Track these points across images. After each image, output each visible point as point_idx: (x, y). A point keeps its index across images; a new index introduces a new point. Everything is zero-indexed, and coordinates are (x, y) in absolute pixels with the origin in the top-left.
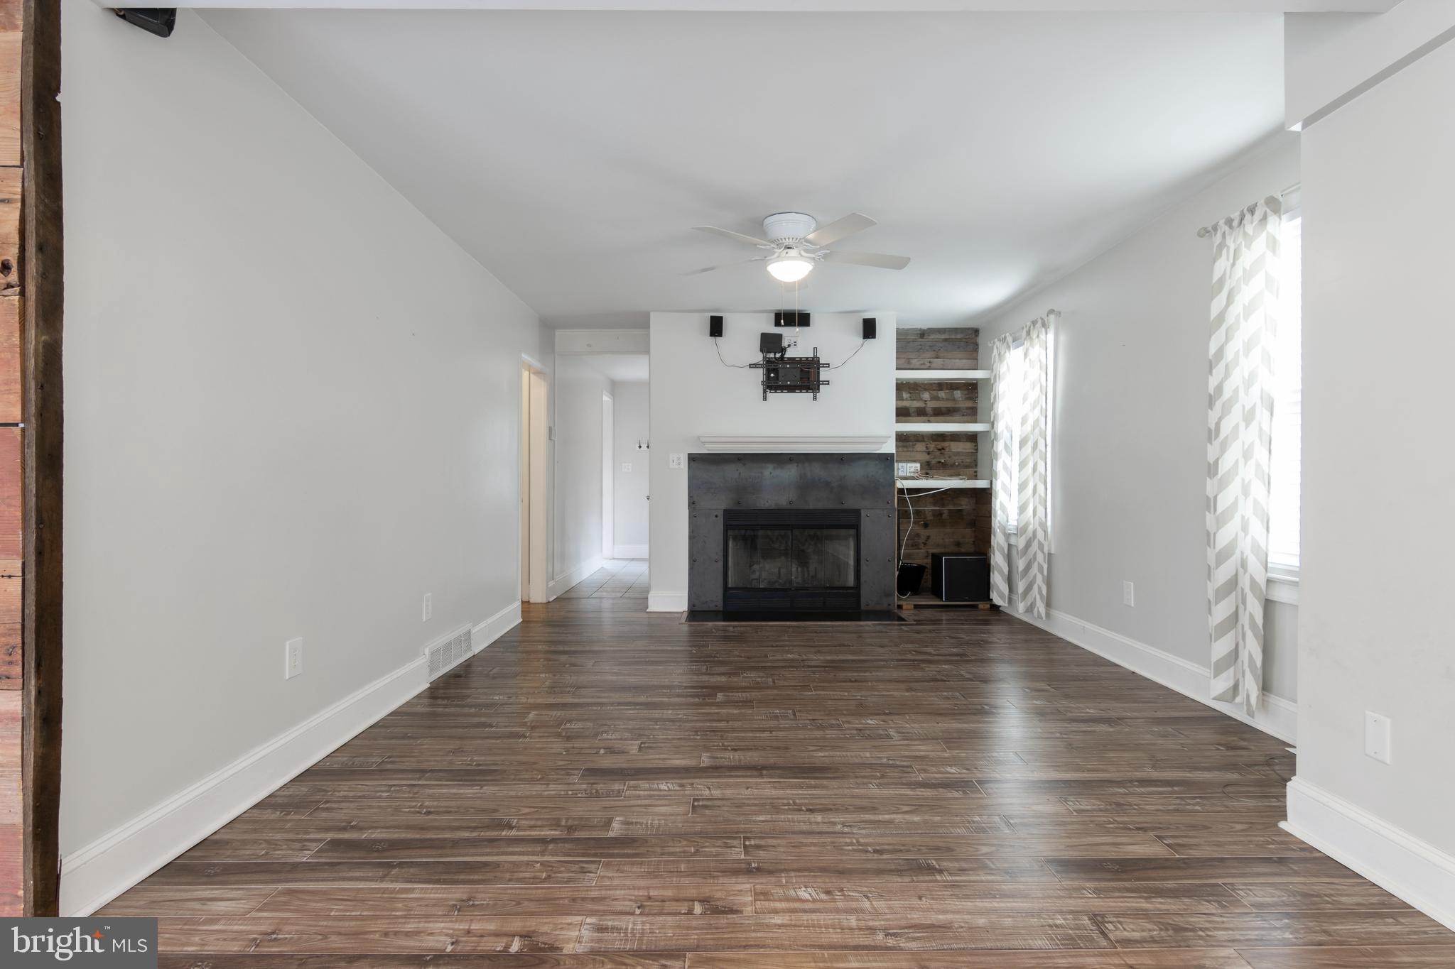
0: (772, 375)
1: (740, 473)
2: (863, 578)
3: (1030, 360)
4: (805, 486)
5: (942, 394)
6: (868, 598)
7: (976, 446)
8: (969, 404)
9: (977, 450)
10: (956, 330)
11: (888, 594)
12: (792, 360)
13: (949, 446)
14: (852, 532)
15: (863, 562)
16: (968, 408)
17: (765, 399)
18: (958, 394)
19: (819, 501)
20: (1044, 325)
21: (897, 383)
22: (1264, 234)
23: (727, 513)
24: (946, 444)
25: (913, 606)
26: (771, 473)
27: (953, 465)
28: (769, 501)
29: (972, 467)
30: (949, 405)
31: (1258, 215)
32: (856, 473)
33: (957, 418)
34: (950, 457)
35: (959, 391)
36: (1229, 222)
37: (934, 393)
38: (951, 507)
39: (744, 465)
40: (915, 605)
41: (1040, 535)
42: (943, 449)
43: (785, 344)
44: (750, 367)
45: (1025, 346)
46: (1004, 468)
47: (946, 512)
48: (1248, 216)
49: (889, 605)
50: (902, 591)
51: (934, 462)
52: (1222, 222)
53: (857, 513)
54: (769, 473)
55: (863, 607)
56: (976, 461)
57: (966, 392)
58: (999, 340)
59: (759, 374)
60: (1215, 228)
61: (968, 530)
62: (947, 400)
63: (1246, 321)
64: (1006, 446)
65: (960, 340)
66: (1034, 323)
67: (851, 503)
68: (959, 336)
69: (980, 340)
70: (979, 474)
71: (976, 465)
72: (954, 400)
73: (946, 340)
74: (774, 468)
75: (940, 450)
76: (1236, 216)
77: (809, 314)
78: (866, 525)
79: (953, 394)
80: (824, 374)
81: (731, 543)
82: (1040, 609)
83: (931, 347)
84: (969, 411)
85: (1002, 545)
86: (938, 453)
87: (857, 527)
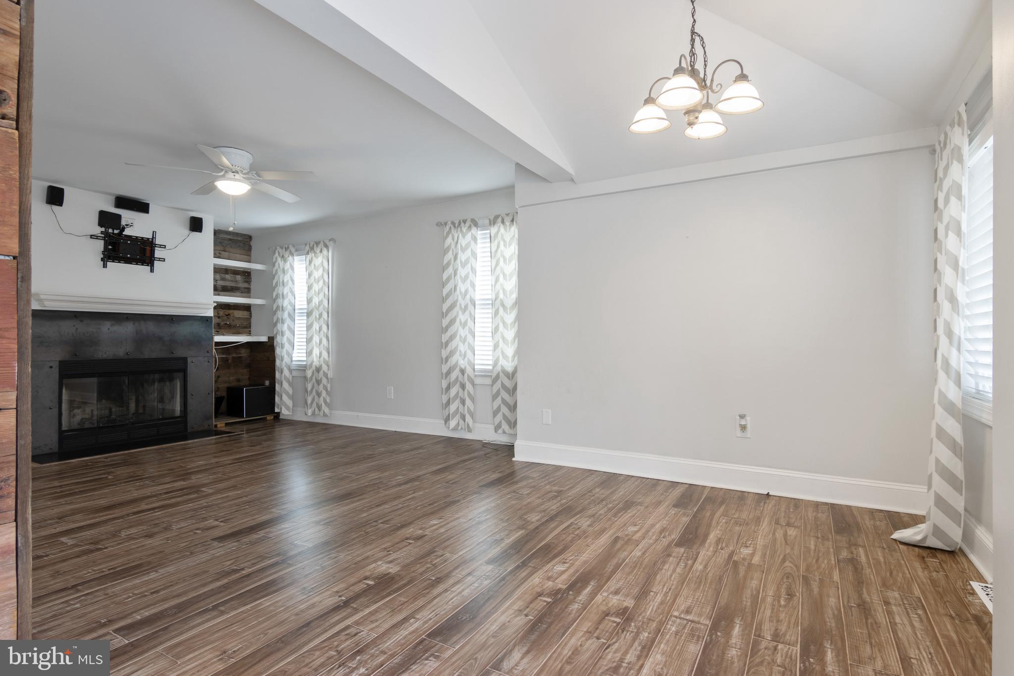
0: (110, 247)
1: (77, 329)
2: (189, 408)
3: (314, 265)
4: (140, 341)
5: (228, 277)
6: (193, 422)
7: (251, 314)
8: (246, 285)
9: (251, 316)
10: (237, 234)
11: (208, 418)
12: (129, 237)
13: (233, 313)
14: (181, 375)
15: (189, 396)
16: (245, 288)
17: (105, 266)
18: (239, 277)
19: (152, 352)
20: (326, 246)
21: (214, 268)
22: (470, 233)
23: (63, 364)
24: (231, 311)
25: (224, 425)
26: (109, 329)
27: (235, 326)
28: (107, 352)
29: (247, 328)
30: (233, 284)
31: (468, 224)
32: (184, 330)
33: (238, 294)
34: (233, 320)
35: (239, 276)
36: (453, 223)
37: (223, 275)
38: (235, 355)
39: (82, 321)
40: (226, 423)
41: (325, 368)
42: (229, 315)
43: (123, 223)
44: (91, 238)
45: (309, 257)
46: (288, 329)
47: (231, 358)
48: (462, 224)
49: (209, 426)
50: (218, 414)
51: (222, 323)
52: (449, 223)
53: (185, 360)
54: (106, 328)
55: (189, 430)
56: (250, 324)
57: (244, 277)
58: (282, 248)
59: (100, 245)
60: (446, 224)
61: (245, 371)
62: (232, 281)
63: (463, 268)
64: (289, 315)
65: (240, 241)
66: (317, 244)
67: (180, 352)
68: (239, 239)
69: (252, 243)
70: (252, 332)
71: (250, 327)
72: (236, 281)
73: (230, 240)
74: (112, 325)
75: (227, 315)
76: (457, 222)
77: (148, 204)
78: (192, 369)
79: (236, 278)
80: (158, 253)
81: (64, 391)
82: (326, 411)
83: (220, 243)
84: (246, 290)
85: (288, 376)
86: (226, 318)
87: (184, 371)
